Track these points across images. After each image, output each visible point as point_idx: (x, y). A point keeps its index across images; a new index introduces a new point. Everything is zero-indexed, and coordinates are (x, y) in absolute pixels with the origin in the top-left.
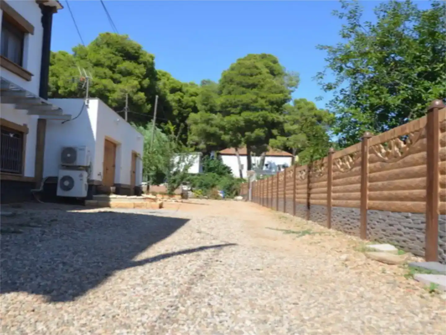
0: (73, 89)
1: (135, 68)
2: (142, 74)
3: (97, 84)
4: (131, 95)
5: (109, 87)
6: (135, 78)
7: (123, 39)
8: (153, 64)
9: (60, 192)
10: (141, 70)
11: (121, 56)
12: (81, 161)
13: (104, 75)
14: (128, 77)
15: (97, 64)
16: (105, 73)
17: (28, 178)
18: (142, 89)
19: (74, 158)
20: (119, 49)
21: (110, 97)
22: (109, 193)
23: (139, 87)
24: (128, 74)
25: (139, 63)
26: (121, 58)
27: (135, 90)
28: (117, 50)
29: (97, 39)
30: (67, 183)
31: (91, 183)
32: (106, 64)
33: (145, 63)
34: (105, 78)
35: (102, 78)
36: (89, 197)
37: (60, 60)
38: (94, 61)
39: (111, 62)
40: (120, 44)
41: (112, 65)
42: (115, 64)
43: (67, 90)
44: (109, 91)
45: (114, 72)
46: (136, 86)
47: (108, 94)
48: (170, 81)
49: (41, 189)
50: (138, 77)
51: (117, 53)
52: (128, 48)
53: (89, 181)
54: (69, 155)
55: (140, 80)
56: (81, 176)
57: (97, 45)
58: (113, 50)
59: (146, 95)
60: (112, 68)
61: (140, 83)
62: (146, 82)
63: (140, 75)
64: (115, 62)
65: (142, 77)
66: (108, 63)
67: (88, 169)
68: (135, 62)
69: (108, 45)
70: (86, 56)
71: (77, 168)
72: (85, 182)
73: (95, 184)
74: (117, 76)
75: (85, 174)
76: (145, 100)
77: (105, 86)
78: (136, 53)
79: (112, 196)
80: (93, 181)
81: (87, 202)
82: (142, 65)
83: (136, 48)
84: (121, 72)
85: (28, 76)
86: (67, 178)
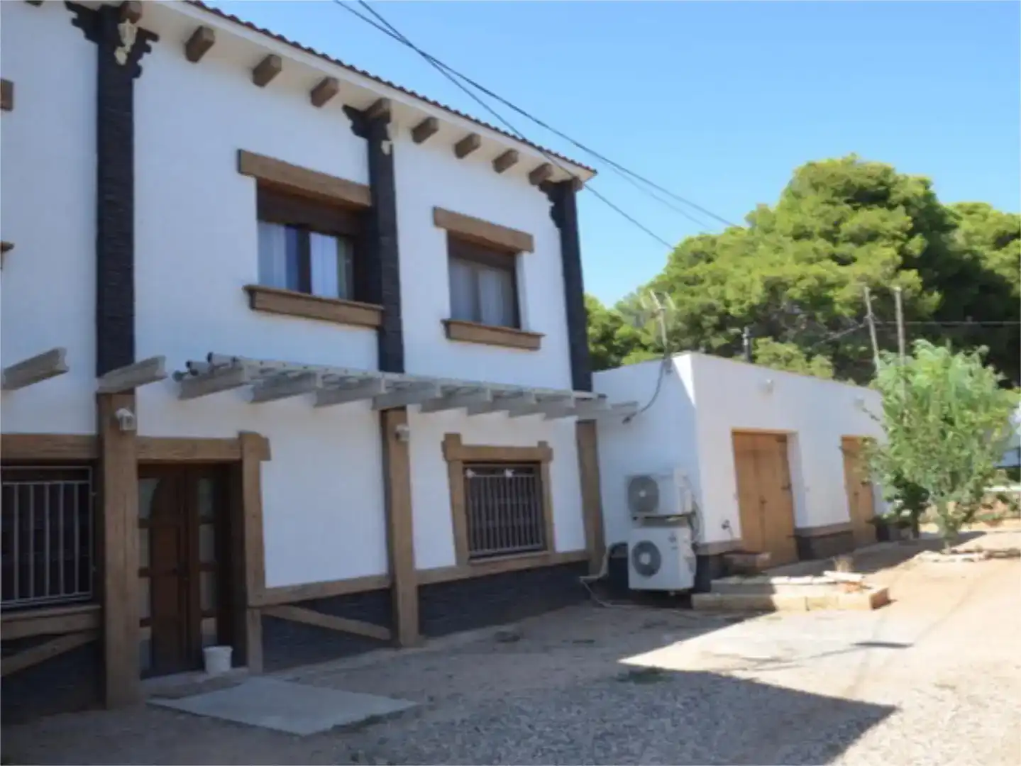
0: (756, 301)
1: (884, 220)
2: (902, 229)
3: (801, 278)
4: (884, 283)
5: (831, 278)
6: (885, 242)
7: (849, 163)
8: (929, 197)
9: (636, 581)
10: (899, 219)
11: (848, 202)
12: (673, 503)
13: (814, 255)
14: (869, 245)
15: (801, 235)
16: (815, 250)
17: (566, 554)
18: (908, 262)
19: (653, 500)
20: (840, 189)
21: (836, 299)
23: (899, 259)
24: (871, 236)
25: (891, 207)
26: (848, 207)
27: (890, 269)
28: (836, 193)
29: (791, 183)
30: (645, 559)
31: (702, 553)
32: (817, 230)
33: (906, 203)
34: (819, 260)
35: (811, 261)
36: (701, 585)
37: (725, 247)
38: (790, 229)
39: (827, 222)
40: (842, 177)
41: (830, 227)
42: (837, 224)
43: (745, 306)
44: (832, 286)
45: (835, 241)
46: (894, 260)
47: (831, 293)
48: (990, 220)
49: (604, 571)
50: (895, 238)
51: (836, 199)
52: (858, 181)
53: (695, 547)
54: (643, 494)
55: (899, 243)
56: (673, 539)
57: (795, 195)
58: (828, 196)
59: (920, 274)
60: (830, 236)
61: (901, 251)
62: (916, 245)
63: (899, 233)
64: (835, 219)
65: (905, 236)
66: (818, 225)
67: (690, 519)
68: (881, 207)
69: (816, 187)
70: (774, 223)
71: (663, 521)
72: (686, 551)
73: (712, 552)
74: (845, 249)
75: (684, 534)
76: (919, 287)
77: (820, 279)
78: (881, 184)
80: (706, 546)
81: (698, 598)
82: (901, 209)
83: (878, 173)
84: (852, 238)
85: (532, 341)
86: (645, 547)
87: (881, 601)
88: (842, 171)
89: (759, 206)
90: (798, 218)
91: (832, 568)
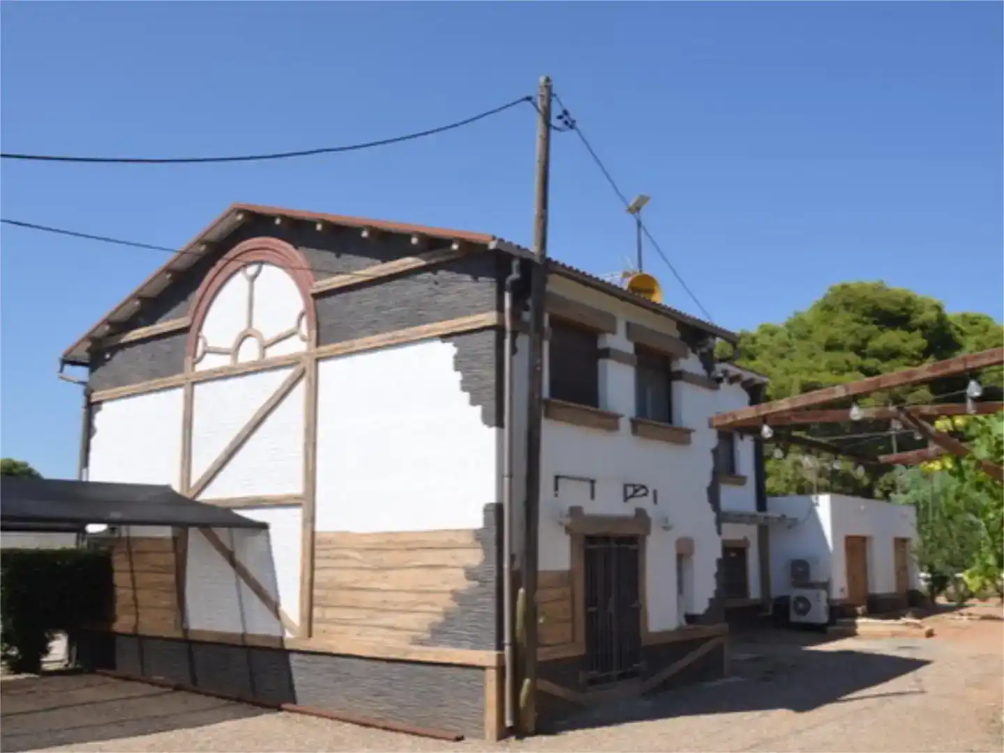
1: (905, 341)
2: (920, 350)
6: (906, 360)
7: (878, 288)
8: (941, 319)
9: (794, 618)
10: (917, 341)
11: (875, 323)
12: (816, 576)
13: (846, 367)
14: (894, 361)
15: (831, 346)
16: (847, 362)
17: (755, 600)
19: (807, 573)
20: (869, 310)
22: (855, 615)
24: (891, 355)
25: (911, 330)
26: (875, 327)
28: (865, 314)
29: (826, 297)
30: (801, 605)
31: (832, 604)
32: (848, 343)
33: (923, 327)
34: (850, 370)
35: (842, 372)
36: (832, 622)
37: (765, 347)
38: (824, 340)
39: (857, 336)
40: (870, 301)
41: (859, 343)
42: (866, 341)
45: (864, 356)
49: (770, 613)
50: (913, 357)
51: (865, 319)
52: (885, 306)
53: (829, 600)
54: (800, 569)
56: (818, 596)
57: (827, 308)
58: (857, 316)
60: (859, 350)
63: (915, 353)
64: (865, 336)
65: (921, 355)
66: (851, 341)
67: (826, 586)
68: (904, 329)
69: (847, 306)
70: (810, 332)
71: (813, 586)
72: (824, 604)
73: (838, 604)
74: (871, 363)
75: (823, 593)
78: (904, 310)
79: (860, 621)
80: (834, 600)
81: (830, 629)
82: (918, 332)
83: (902, 300)
84: (877, 354)
85: (741, 481)
86: (801, 599)
87: (930, 634)
88: (871, 296)
89: (796, 313)
90: (832, 331)
91: (904, 616)
